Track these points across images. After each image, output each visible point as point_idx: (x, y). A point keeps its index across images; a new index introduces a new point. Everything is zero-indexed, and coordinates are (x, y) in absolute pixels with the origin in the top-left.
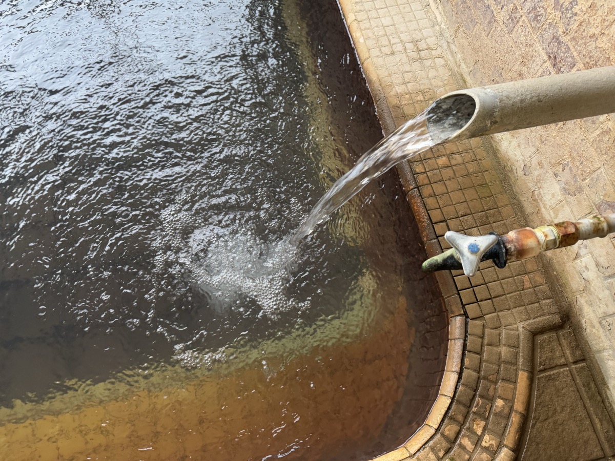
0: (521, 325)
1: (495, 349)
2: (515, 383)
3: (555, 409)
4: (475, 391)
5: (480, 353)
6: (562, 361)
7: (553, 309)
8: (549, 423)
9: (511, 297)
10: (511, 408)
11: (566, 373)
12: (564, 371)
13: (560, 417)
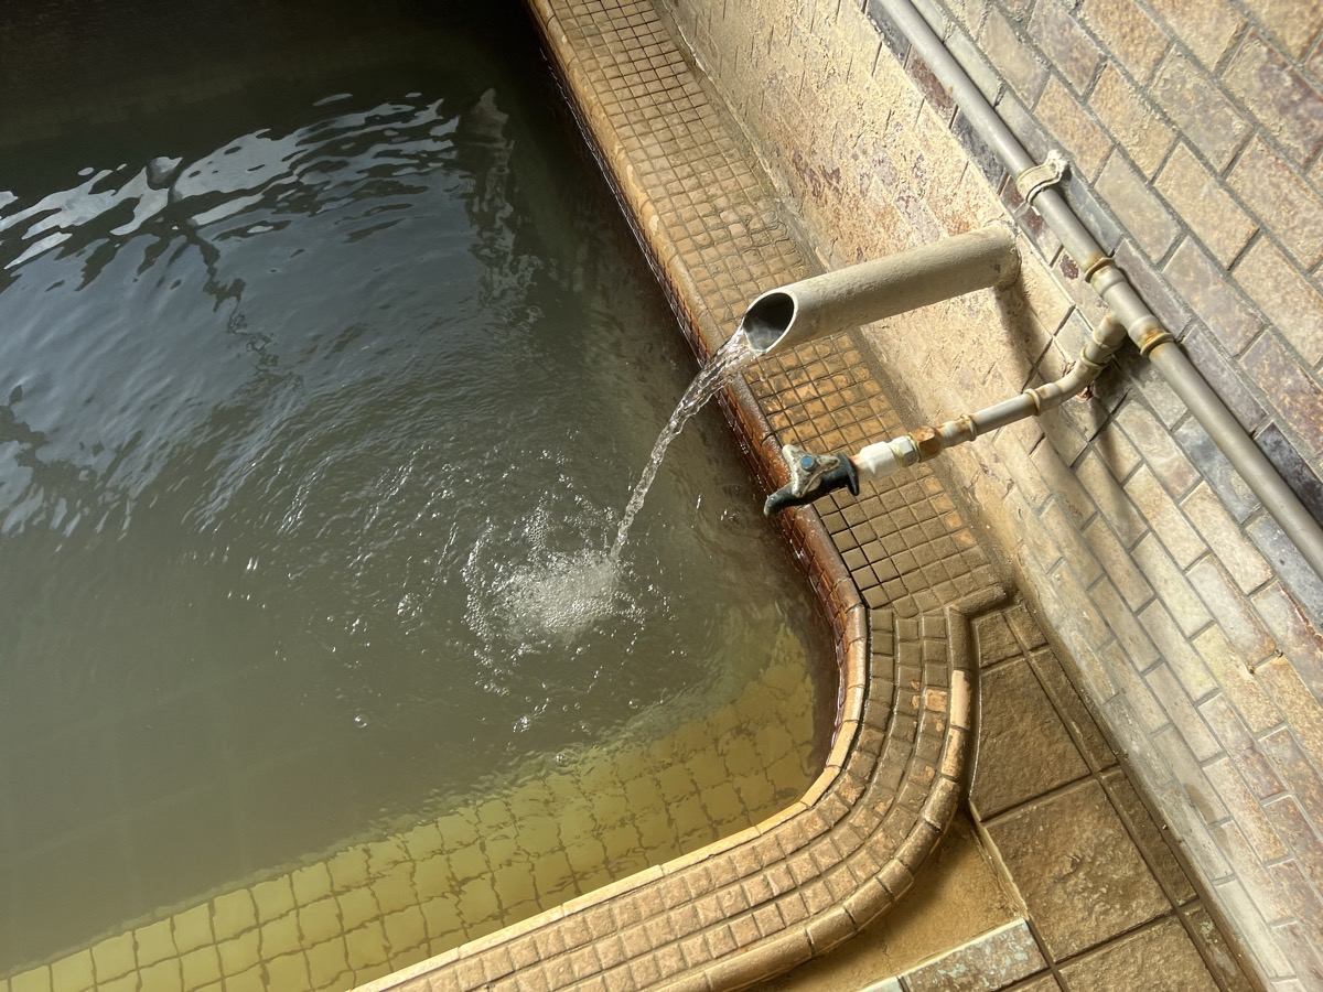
0: (947, 608)
1: (914, 645)
2: (948, 687)
3: (1012, 717)
4: (892, 706)
5: (893, 654)
6: (1015, 649)
7: (991, 579)
8: (1006, 737)
9: (929, 571)
10: (946, 723)
11: (1021, 666)
12: (1018, 664)
13: (1021, 728)
